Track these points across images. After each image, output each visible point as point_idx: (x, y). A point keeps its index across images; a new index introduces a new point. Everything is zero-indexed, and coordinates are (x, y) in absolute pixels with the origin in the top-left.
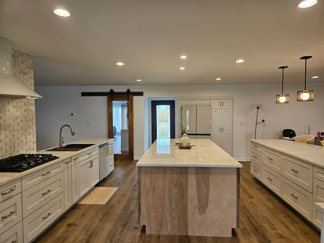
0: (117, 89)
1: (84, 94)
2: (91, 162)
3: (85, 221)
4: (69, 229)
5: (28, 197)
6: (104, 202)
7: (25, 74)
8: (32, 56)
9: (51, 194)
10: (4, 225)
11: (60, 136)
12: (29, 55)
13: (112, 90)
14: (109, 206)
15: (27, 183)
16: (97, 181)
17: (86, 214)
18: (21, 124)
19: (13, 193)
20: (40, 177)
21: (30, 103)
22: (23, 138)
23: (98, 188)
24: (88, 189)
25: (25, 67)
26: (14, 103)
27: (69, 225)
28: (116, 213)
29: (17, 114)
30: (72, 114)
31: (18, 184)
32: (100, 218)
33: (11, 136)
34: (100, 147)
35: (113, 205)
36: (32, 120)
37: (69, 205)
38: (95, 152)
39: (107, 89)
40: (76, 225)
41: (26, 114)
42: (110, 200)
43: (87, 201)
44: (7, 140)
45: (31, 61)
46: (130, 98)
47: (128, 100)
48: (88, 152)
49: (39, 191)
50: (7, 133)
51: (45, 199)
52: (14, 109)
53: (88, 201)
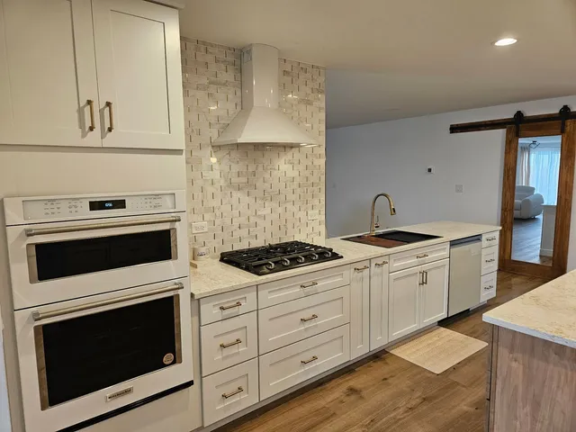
0: (531, 110)
1: (455, 129)
2: (424, 273)
3: (382, 396)
4: (348, 398)
5: (270, 319)
6: (438, 368)
7: (309, 103)
8: (324, 68)
9: (319, 322)
10: (225, 358)
11: (373, 215)
12: (317, 67)
13: (519, 114)
14: (446, 383)
15: (267, 297)
16: (443, 315)
17: (390, 381)
18: (299, 191)
19: (241, 310)
20: (298, 289)
21: (316, 155)
22: (302, 214)
23: (442, 329)
24: (413, 327)
25: (309, 91)
26: (289, 155)
27: (352, 391)
28: (454, 407)
29: (292, 173)
30: (430, 170)
31: (252, 296)
32: (413, 403)
33: (280, 210)
34: (454, 243)
35: (455, 384)
36: (318, 184)
37: (360, 351)
38: (437, 253)
39: (507, 113)
40: (362, 398)
41: (307, 173)
42: (454, 368)
43: (406, 353)
44: (275, 216)
45: (321, 79)
46: (568, 129)
47: (562, 132)
48: (420, 252)
49: (291, 313)
50: (275, 205)
51: (306, 329)
52: (287, 166)
53: (408, 352)
